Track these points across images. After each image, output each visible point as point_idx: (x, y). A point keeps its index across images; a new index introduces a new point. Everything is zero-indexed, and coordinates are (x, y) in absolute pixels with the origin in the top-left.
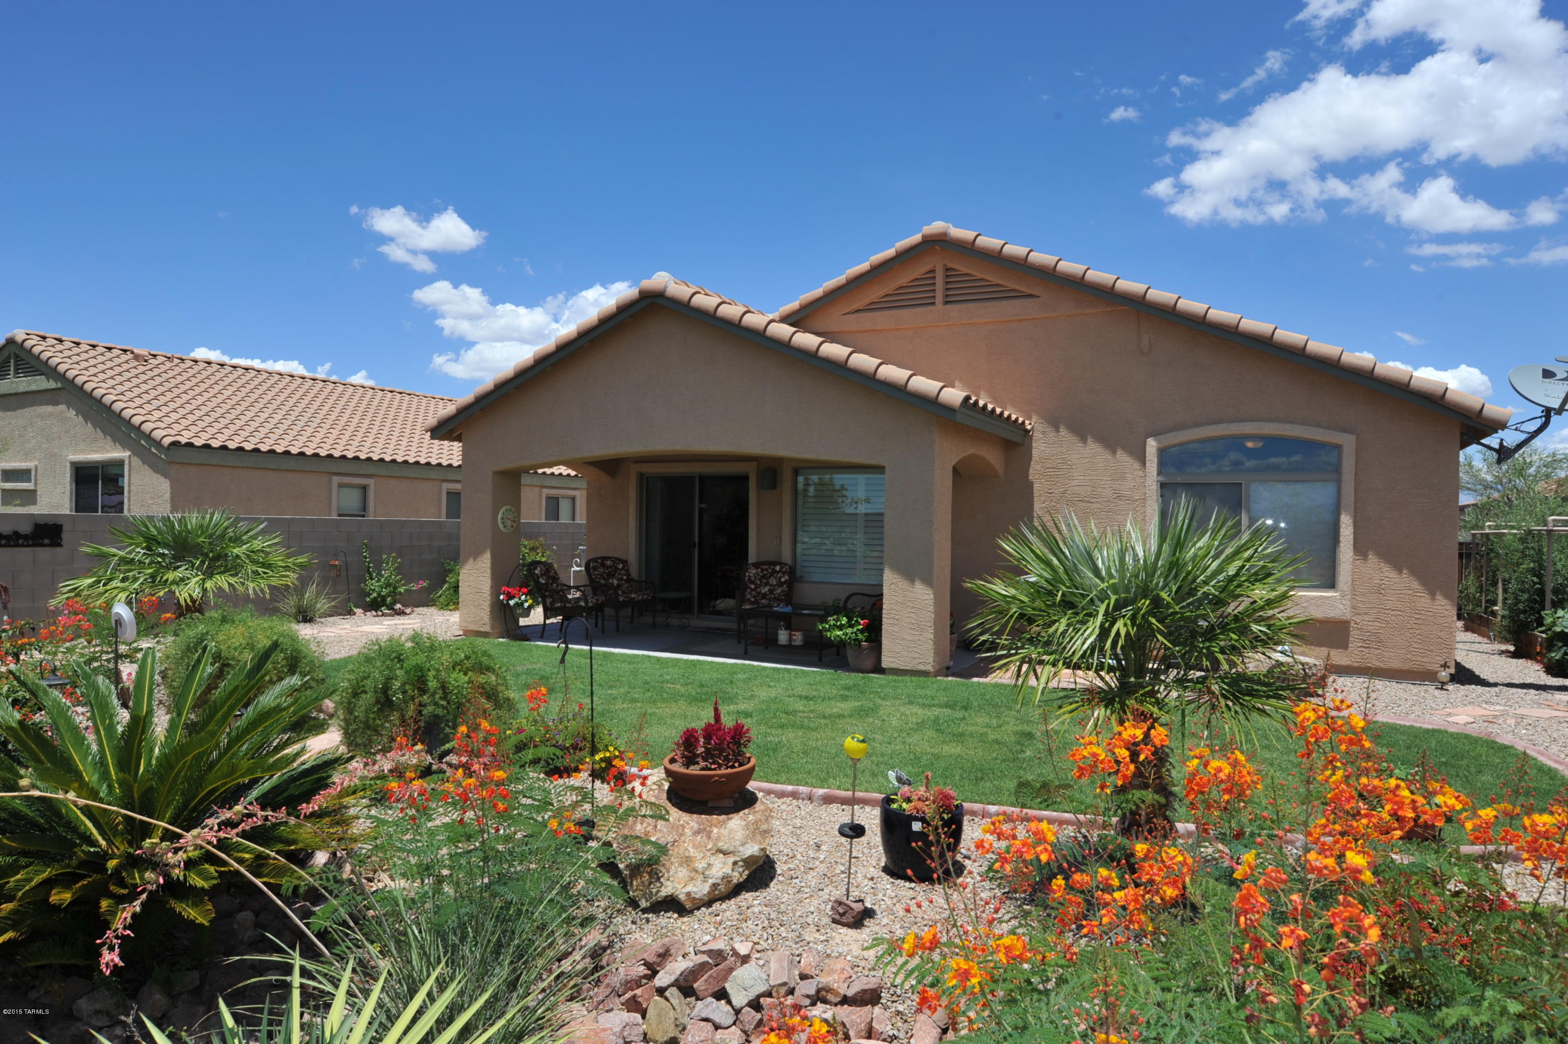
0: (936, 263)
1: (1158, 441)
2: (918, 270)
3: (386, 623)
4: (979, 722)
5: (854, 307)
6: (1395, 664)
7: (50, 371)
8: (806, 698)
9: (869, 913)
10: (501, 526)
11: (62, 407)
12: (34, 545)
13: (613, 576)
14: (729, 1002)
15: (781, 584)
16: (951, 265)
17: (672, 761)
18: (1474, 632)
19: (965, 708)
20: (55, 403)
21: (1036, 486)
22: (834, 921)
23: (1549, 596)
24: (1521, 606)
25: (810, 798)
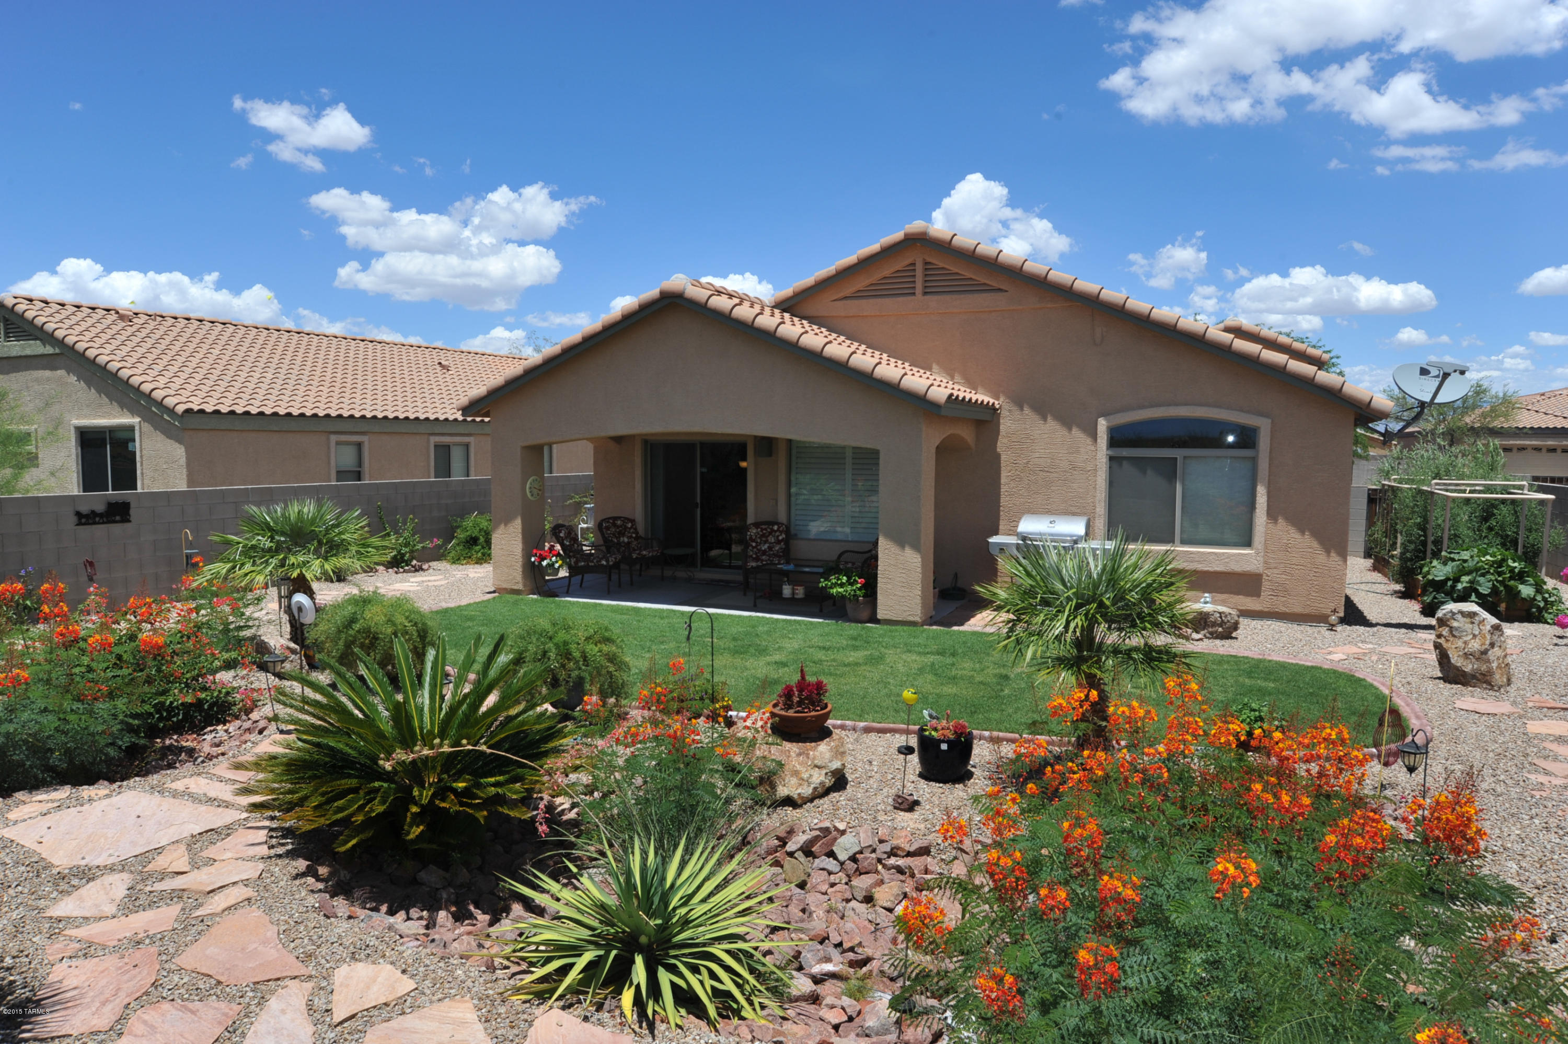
0: (917, 257)
1: (1108, 421)
2: (901, 263)
3: (412, 580)
4: (966, 666)
5: (842, 295)
6: (1298, 609)
7: (48, 337)
8: (824, 648)
9: (917, 803)
10: (529, 494)
11: (61, 373)
12: (109, 522)
13: (623, 535)
14: (836, 858)
15: (779, 542)
16: (929, 260)
17: (775, 706)
18: (1379, 572)
19: (953, 655)
20: (54, 368)
21: (1003, 457)
22: (895, 808)
23: (1430, 547)
24: (1408, 555)
25: (854, 729)
